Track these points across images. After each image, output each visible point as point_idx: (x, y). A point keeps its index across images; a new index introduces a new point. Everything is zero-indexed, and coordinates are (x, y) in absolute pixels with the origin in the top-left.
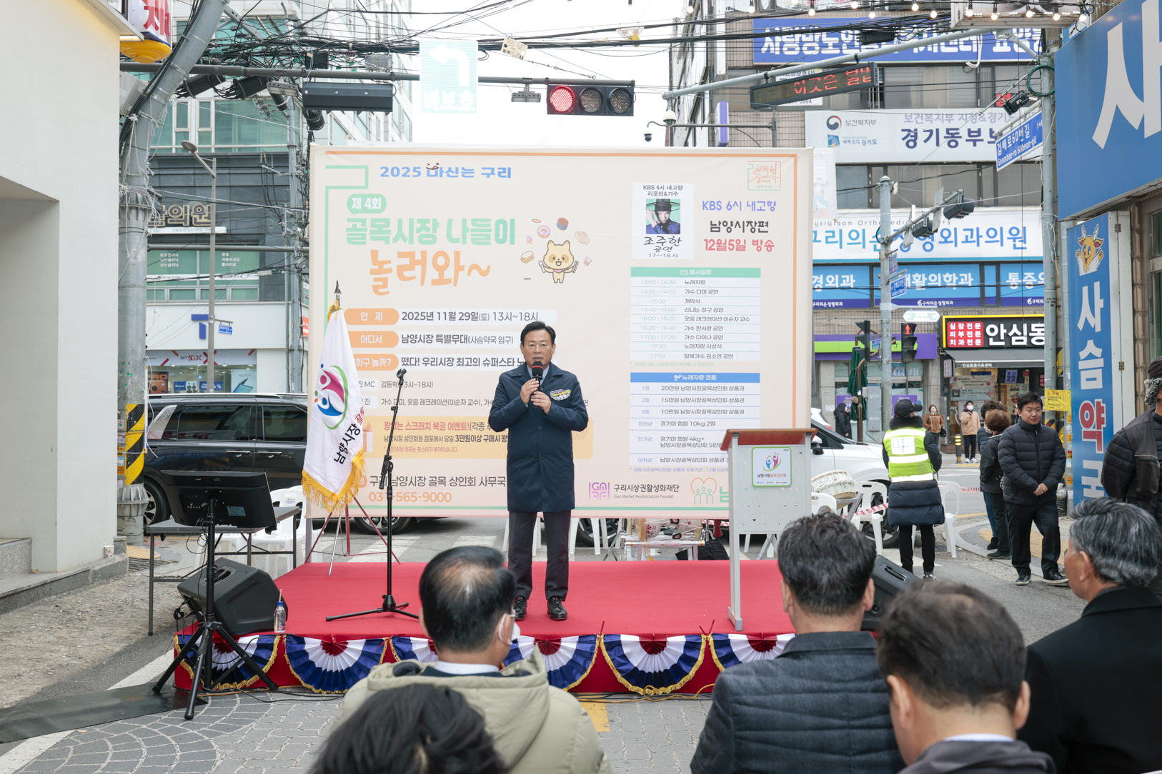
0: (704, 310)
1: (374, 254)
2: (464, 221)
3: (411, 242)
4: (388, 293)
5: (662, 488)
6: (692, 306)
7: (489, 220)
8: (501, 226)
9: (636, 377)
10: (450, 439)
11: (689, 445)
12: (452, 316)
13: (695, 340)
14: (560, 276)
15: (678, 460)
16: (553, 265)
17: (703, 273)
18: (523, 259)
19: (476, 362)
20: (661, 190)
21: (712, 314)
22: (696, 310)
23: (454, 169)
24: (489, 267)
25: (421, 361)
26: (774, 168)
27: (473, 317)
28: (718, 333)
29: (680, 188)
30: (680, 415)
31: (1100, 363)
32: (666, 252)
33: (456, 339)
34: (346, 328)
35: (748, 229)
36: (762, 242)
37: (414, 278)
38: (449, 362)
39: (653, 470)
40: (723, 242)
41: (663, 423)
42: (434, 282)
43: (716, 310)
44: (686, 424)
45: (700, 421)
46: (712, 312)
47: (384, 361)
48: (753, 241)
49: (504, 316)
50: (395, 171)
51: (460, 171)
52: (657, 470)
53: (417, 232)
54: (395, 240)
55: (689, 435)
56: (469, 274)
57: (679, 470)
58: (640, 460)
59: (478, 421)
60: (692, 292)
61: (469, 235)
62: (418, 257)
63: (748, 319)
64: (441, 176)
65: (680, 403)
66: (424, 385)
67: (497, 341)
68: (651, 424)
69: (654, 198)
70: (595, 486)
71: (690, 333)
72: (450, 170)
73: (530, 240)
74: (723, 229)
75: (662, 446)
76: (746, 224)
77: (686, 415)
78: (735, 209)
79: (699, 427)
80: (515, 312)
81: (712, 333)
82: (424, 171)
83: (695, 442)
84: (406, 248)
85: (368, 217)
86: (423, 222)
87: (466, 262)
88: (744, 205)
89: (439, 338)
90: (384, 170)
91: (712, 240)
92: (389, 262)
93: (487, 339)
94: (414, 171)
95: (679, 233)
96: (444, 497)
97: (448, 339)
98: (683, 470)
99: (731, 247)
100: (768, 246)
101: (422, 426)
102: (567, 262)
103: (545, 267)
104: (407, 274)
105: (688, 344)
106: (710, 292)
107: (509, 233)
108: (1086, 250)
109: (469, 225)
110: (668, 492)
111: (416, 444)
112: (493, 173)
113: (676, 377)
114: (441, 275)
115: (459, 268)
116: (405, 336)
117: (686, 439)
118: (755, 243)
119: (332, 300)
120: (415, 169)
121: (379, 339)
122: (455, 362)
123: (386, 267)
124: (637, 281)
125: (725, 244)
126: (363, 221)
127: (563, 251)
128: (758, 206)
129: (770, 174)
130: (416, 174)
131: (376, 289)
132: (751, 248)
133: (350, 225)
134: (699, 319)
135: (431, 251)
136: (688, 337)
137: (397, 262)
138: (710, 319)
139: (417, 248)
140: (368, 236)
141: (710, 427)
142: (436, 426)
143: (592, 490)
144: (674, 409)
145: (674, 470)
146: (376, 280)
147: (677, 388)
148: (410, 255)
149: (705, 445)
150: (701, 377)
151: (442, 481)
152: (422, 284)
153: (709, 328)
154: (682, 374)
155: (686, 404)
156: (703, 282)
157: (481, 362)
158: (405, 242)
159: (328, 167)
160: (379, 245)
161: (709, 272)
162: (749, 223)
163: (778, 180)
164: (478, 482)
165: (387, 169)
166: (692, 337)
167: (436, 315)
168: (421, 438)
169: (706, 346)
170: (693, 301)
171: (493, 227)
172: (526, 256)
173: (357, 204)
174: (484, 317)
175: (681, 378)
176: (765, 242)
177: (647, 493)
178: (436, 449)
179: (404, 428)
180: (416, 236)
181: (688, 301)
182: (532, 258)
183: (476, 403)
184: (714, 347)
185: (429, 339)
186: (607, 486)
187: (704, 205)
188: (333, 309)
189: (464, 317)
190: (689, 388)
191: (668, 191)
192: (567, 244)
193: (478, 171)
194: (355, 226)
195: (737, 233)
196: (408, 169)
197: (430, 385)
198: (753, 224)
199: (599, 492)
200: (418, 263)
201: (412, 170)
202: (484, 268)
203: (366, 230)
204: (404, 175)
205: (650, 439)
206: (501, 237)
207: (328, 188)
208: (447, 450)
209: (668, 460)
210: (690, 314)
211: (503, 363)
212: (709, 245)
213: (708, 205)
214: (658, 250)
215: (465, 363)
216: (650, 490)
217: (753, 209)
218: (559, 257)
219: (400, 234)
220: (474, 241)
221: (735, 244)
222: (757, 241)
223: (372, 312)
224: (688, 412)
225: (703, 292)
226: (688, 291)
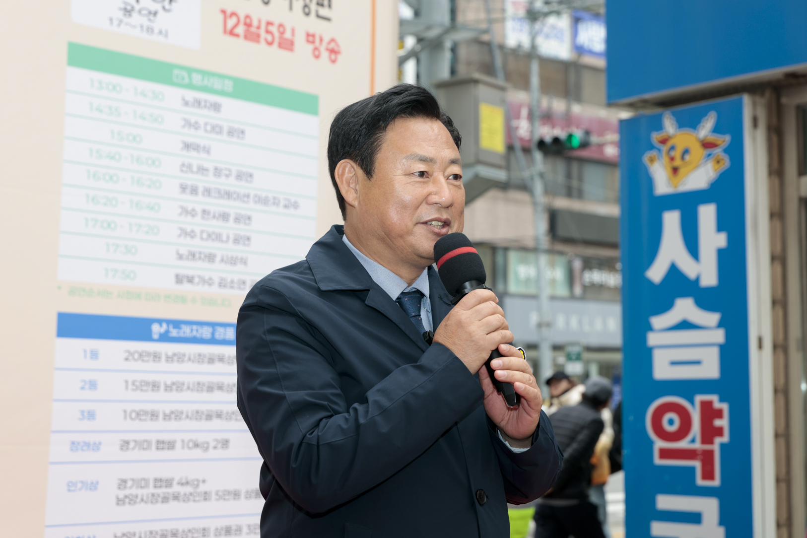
0: (218, 172)
6: (195, 159)
9: (69, 325)
11: (176, 497)
13: (197, 241)
17: (217, 84)
21: (231, 184)
22: (202, 170)
28: (242, 229)
30: (160, 424)
31: (716, 336)
32: (144, 21)
35: (298, 5)
36: (321, 40)
40: (255, 23)
41: (125, 445)
43: (239, 177)
44: (171, 445)
45: (201, 438)
46: (232, 180)
48: (308, 35)
55: (176, 472)
60: (196, 126)
63: (296, 206)
65: (162, 395)
68: (96, 446)
71: (189, 223)
75: (120, 502)
77: (173, 424)
79: (198, 453)
81: (229, 229)
83: (188, 489)
91: (233, 14)
99: (269, 38)
100: (333, 51)
105: (184, 251)
106: (231, 133)
113: (156, 329)
117: (169, 483)
118: (310, 38)
124: (80, 77)
125: (258, 28)
132: (302, 47)
134: (208, 192)
136: (184, 233)
138: (228, 195)
141: (220, 453)
144: (148, 407)
147: (156, 357)
149: (206, 496)
150: (206, 332)
153: (225, 217)
154: (169, 322)
155: (174, 395)
156: (216, 107)
161: (229, 86)
166: (191, 235)
169: (218, 259)
170: (196, 148)
175: (167, 332)
176: (326, 39)
181: (187, 146)
184: (233, 261)
190: (180, 358)
195: (278, 9)
205: (93, 486)
210: (191, 179)
212: (231, 22)
221: (277, 34)
222: (313, 36)
224: (176, 415)
225: (216, 129)
226: (188, 124)
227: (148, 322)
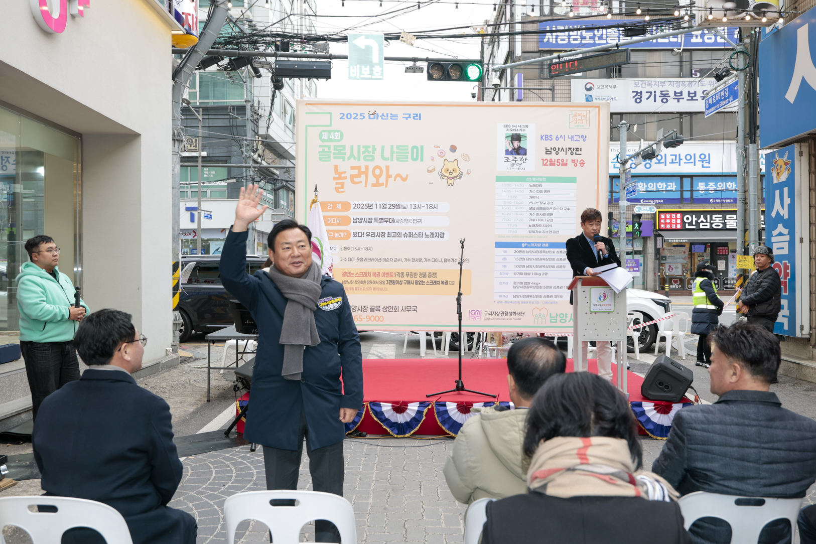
0: (541, 203)
1: (336, 167)
2: (392, 147)
3: (359, 160)
4: (344, 192)
5: (514, 313)
6: (533, 200)
7: (407, 146)
8: (415, 150)
9: (499, 245)
10: (382, 282)
11: (531, 287)
12: (384, 206)
13: (535, 222)
14: (451, 181)
15: (524, 296)
16: (447, 174)
17: (541, 180)
18: (428, 171)
19: (399, 235)
20: (515, 128)
21: (546, 206)
22: (536, 203)
23: (385, 115)
24: (407, 175)
25: (365, 234)
26: (585, 114)
27: (398, 206)
28: (550, 217)
29: (527, 126)
30: (525, 269)
31: (787, 238)
32: (518, 167)
33: (387, 220)
34: (322, 214)
35: (569, 153)
36: (577, 161)
37: (361, 182)
38: (382, 235)
39: (508, 303)
40: (553, 160)
41: (515, 274)
42: (373, 185)
43: (548, 203)
44: (529, 274)
45: (538, 272)
46: (546, 204)
47: (342, 234)
49: (417, 206)
50: (349, 116)
51: (389, 115)
52: (511, 302)
53: (363, 154)
54: (349, 159)
55: (531, 281)
56: (395, 180)
57: (524, 302)
58: (501, 296)
59: (400, 272)
60: (534, 192)
61: (395, 155)
62: (363, 169)
63: (568, 209)
64: (377, 119)
65: (526, 261)
66: (367, 249)
67: (412, 222)
68: (507, 274)
69: (510, 133)
70: (473, 312)
71: (532, 217)
72: (383, 115)
73: (433, 159)
74: (553, 152)
75: (514, 287)
76: (568, 149)
77: (529, 269)
78: (561, 140)
79: (537, 276)
80: (424, 204)
81: (546, 217)
82: (367, 116)
83: (535, 285)
84: (356, 163)
85: (332, 144)
86: (366, 147)
87: (393, 172)
88: (566, 137)
89: (376, 220)
90: (342, 115)
91: (546, 159)
92: (345, 172)
93: (406, 221)
94: (361, 115)
95: (526, 154)
96: (379, 319)
97: (382, 220)
98: (527, 302)
99: (558, 164)
100: (581, 164)
101: (366, 274)
102: (456, 172)
103: (442, 176)
104: (356, 180)
105: (531, 224)
106: (545, 192)
107: (420, 155)
108: (779, 167)
109: (395, 150)
110: (517, 316)
111: (361, 286)
112: (410, 117)
113: (523, 245)
114: (378, 180)
115: (388, 176)
116: (355, 219)
117: (529, 283)
118: (573, 161)
119: (313, 197)
120: (361, 114)
121: (339, 221)
122: (386, 235)
123: (343, 175)
124: (499, 184)
125: (555, 162)
126: (329, 147)
127: (454, 165)
128: (575, 138)
129: (583, 118)
130: (362, 117)
131: (337, 189)
132: (570, 164)
133: (321, 149)
134: (538, 208)
135: (371, 165)
136: (531, 220)
137: (350, 172)
138: (545, 209)
139: (362, 164)
140: (332, 156)
141: (544, 276)
142: (374, 274)
143: (471, 315)
144: (522, 264)
145: (522, 303)
146: (337, 183)
147: (524, 252)
148: (359, 168)
149: (541, 287)
150: (539, 245)
151: (378, 309)
152: (366, 186)
153: (544, 214)
154: (527, 243)
155: (529, 261)
156: (541, 186)
157: (402, 235)
158: (355, 159)
159: (307, 113)
160: (338, 162)
161: (544, 179)
162: (570, 149)
163: (588, 122)
164: (400, 309)
165: (344, 114)
166: (534, 220)
167: (374, 206)
168: (365, 282)
169: (542, 226)
170: (534, 197)
171: (410, 151)
172: (430, 169)
173: (325, 136)
174: (404, 207)
175: (527, 245)
176: (579, 161)
177: (504, 317)
178: (374, 289)
179: (354, 276)
180: (362, 156)
181: (531, 197)
182: (434, 170)
183: (399, 260)
184: (547, 226)
185: (370, 220)
186: (479, 312)
187: (542, 138)
188: (314, 202)
189: (392, 207)
190: (531, 252)
191: (519, 128)
192: (456, 162)
193: (400, 116)
194: (324, 150)
195: (562, 155)
196: (357, 115)
197: (371, 249)
198: (572, 150)
199: (475, 316)
200: (363, 173)
201: (359, 115)
202: (404, 176)
203: (330, 152)
204: (354, 118)
205: (507, 283)
206: (415, 157)
207: (307, 126)
208: (381, 289)
209: (518, 296)
210: (532, 206)
211: (416, 236)
212: (545, 162)
213: (544, 138)
214: (513, 165)
215: (392, 235)
216: (506, 315)
217: (572, 140)
218: (451, 169)
219: (352, 155)
220: (398, 159)
221: (561, 162)
222: (575, 160)
223: (334, 204)
224: (531, 266)
226: (531, 191)
227: (521, 243)
